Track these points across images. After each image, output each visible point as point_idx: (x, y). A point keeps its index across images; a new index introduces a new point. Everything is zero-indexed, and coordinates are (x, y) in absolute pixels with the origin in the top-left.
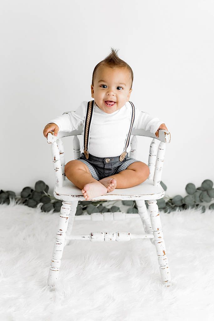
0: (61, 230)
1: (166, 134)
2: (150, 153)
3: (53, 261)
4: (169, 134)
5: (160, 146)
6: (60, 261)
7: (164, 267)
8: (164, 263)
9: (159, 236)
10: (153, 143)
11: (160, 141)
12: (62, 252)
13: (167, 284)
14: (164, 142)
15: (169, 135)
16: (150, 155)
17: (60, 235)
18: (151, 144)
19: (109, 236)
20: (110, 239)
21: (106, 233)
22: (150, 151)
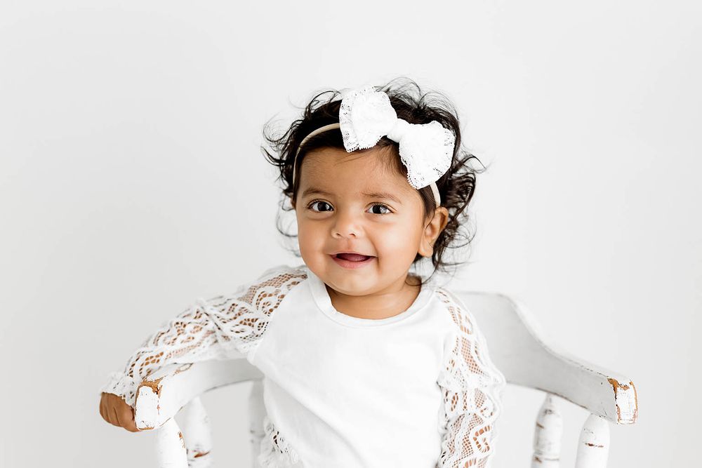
1: (618, 389)
2: (538, 452)
4: (631, 387)
5: (586, 430)
10: (547, 412)
11: (586, 413)
14: (611, 419)
15: (631, 390)
16: (537, 459)
18: (539, 416)
22: (538, 442)
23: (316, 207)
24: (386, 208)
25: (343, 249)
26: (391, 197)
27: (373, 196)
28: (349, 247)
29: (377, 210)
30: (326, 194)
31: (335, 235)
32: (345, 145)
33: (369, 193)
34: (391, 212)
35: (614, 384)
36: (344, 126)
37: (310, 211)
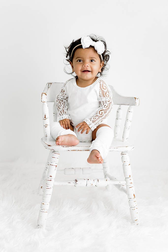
0: (51, 176)
1: (136, 99)
2: (118, 117)
3: (43, 204)
5: (129, 109)
6: (49, 204)
7: (134, 208)
8: (134, 204)
9: (130, 181)
10: (119, 109)
11: (129, 106)
12: (51, 195)
13: (136, 223)
14: (134, 105)
15: (138, 99)
16: (117, 119)
17: (50, 181)
19: (91, 182)
20: (91, 184)
21: (88, 180)
22: (117, 115)
23: (78, 61)
24: (93, 60)
25: (85, 69)
26: (95, 58)
27: (91, 58)
28: (87, 69)
29: (92, 61)
30: (81, 58)
31: (84, 66)
32: (83, 47)
33: (91, 57)
34: (95, 61)
35: (135, 98)
36: (82, 44)
37: (77, 62)
